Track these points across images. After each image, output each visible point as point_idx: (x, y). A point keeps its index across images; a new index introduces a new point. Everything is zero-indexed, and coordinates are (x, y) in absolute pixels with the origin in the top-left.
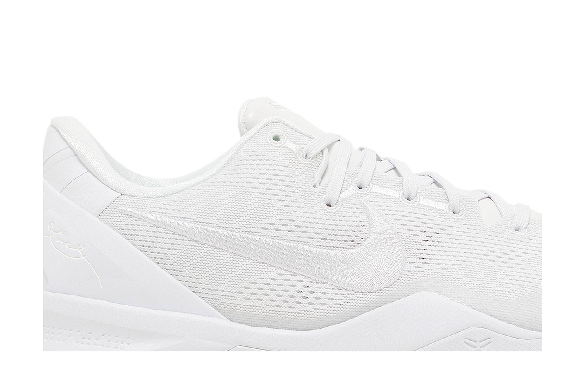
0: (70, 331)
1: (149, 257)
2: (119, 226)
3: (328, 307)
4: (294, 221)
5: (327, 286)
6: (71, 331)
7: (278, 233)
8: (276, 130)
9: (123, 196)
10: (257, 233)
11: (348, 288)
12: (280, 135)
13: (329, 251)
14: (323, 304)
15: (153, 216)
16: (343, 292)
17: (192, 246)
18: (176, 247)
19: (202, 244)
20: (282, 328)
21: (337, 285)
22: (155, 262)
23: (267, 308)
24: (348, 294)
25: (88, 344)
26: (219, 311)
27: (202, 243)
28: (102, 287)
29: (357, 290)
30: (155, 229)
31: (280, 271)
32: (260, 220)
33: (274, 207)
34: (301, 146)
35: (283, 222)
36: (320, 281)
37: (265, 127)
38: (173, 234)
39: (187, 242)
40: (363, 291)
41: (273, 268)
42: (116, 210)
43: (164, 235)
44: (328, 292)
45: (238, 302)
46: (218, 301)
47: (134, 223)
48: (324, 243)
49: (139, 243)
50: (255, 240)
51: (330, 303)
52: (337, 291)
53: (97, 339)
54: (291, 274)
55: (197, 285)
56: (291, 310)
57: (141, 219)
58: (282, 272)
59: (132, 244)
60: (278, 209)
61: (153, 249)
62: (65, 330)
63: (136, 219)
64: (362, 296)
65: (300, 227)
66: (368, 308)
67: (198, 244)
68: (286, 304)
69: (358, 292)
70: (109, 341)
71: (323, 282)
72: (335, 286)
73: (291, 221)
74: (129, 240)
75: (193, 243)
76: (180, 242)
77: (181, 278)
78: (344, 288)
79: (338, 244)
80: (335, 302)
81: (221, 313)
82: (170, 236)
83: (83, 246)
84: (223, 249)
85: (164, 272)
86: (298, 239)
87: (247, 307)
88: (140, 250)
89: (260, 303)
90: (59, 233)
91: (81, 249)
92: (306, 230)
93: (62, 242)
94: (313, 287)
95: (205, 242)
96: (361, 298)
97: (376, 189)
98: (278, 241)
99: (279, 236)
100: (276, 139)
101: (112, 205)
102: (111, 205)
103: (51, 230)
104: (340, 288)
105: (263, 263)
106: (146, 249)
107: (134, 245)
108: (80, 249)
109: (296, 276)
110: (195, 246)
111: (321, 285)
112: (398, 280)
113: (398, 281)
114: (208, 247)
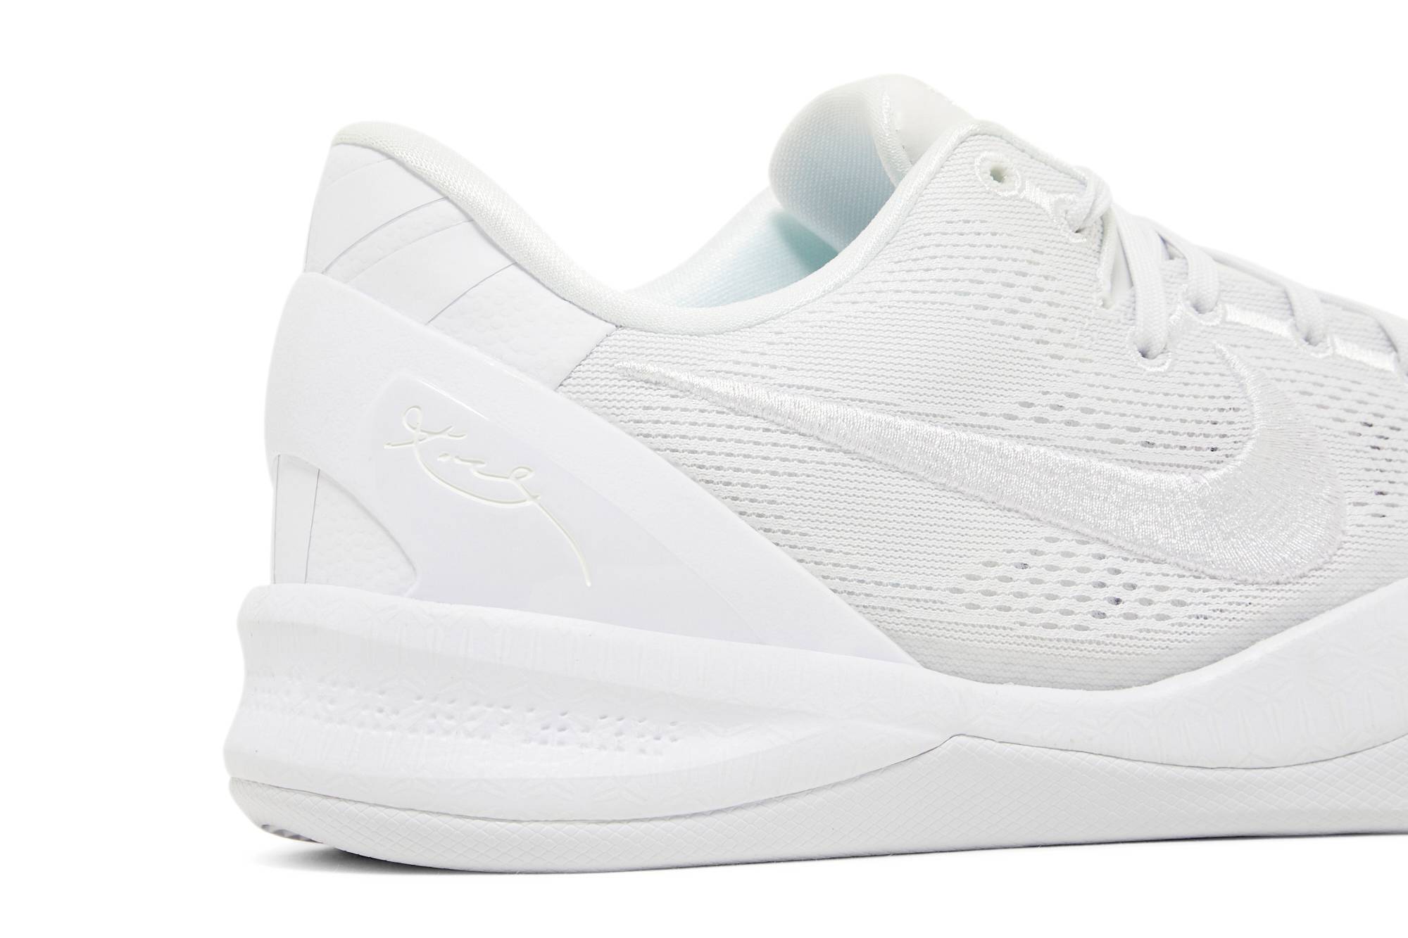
0: (505, 711)
1: (717, 496)
2: (626, 412)
3: (1173, 625)
4: (1076, 396)
5: (1165, 568)
6: (507, 707)
7: (1039, 430)
8: (995, 155)
9: (620, 331)
10: (992, 430)
11: (1218, 573)
12: (1006, 168)
13: (1163, 476)
14: (1161, 618)
15: (721, 386)
16: (1206, 583)
17: (836, 464)
18: (793, 467)
19: (861, 460)
20: (1054, 684)
21: (1192, 565)
22: (735, 512)
23: (1021, 631)
24: (1221, 590)
25: (561, 743)
26: (898, 643)
27: (862, 458)
28: (589, 584)
29: (1244, 577)
30: (731, 419)
31: (1049, 532)
32: (999, 393)
33: (1029, 359)
34: (1058, 196)
35: (1052, 399)
36: (1146, 556)
37: (961, 146)
38: (782, 432)
39: (822, 455)
40: (1259, 579)
41: (1032, 523)
42: (610, 370)
43: (758, 436)
44: (1171, 586)
45: (950, 617)
46: (899, 615)
47: (672, 403)
48: (1148, 454)
49: (691, 459)
50: (989, 450)
51: (1179, 614)
52: (1191, 582)
53: (587, 730)
54: (1078, 538)
55: (844, 572)
56: (1083, 635)
57: (688, 393)
58: (1056, 533)
59: (669, 461)
60: (1037, 363)
61: (729, 475)
62: (490, 706)
63: (673, 392)
64: (1256, 593)
65: (1091, 411)
66: (1274, 627)
67: (853, 459)
68: (1068, 621)
69: (1245, 582)
70: (619, 733)
71: (1155, 559)
72: (1184, 567)
73: (1069, 395)
74: (659, 450)
75: (839, 457)
76: (803, 454)
77: (803, 554)
78: (1208, 573)
79: (1182, 457)
80: (1191, 610)
81: (902, 646)
82: (776, 437)
83: (526, 471)
84: (912, 473)
85: (759, 537)
86: (1089, 445)
87: (973, 630)
88: (694, 479)
89: (1003, 619)
90: (444, 436)
91: (522, 479)
92: (1107, 420)
93: (457, 461)
94: (1133, 570)
95: (870, 453)
96: (1255, 597)
97: (1234, 315)
98: (1042, 450)
99: (1043, 436)
100: (997, 175)
101: (595, 355)
102: (591, 356)
103: (414, 428)
104: (1196, 574)
105: (1009, 510)
106: (710, 474)
107: (676, 464)
108: (518, 478)
109: (1088, 543)
110: (844, 465)
111: (1150, 567)
112: (1339, 549)
113: (1339, 552)
114: (877, 466)
